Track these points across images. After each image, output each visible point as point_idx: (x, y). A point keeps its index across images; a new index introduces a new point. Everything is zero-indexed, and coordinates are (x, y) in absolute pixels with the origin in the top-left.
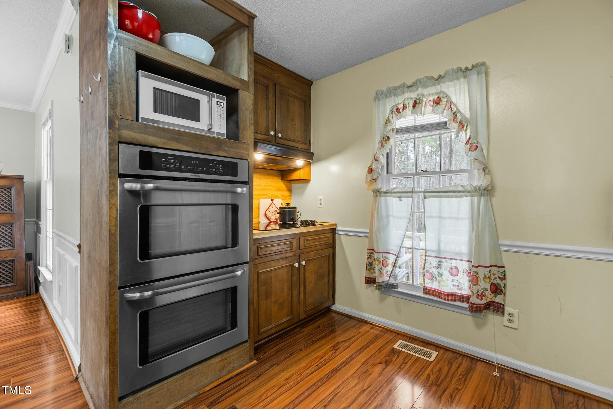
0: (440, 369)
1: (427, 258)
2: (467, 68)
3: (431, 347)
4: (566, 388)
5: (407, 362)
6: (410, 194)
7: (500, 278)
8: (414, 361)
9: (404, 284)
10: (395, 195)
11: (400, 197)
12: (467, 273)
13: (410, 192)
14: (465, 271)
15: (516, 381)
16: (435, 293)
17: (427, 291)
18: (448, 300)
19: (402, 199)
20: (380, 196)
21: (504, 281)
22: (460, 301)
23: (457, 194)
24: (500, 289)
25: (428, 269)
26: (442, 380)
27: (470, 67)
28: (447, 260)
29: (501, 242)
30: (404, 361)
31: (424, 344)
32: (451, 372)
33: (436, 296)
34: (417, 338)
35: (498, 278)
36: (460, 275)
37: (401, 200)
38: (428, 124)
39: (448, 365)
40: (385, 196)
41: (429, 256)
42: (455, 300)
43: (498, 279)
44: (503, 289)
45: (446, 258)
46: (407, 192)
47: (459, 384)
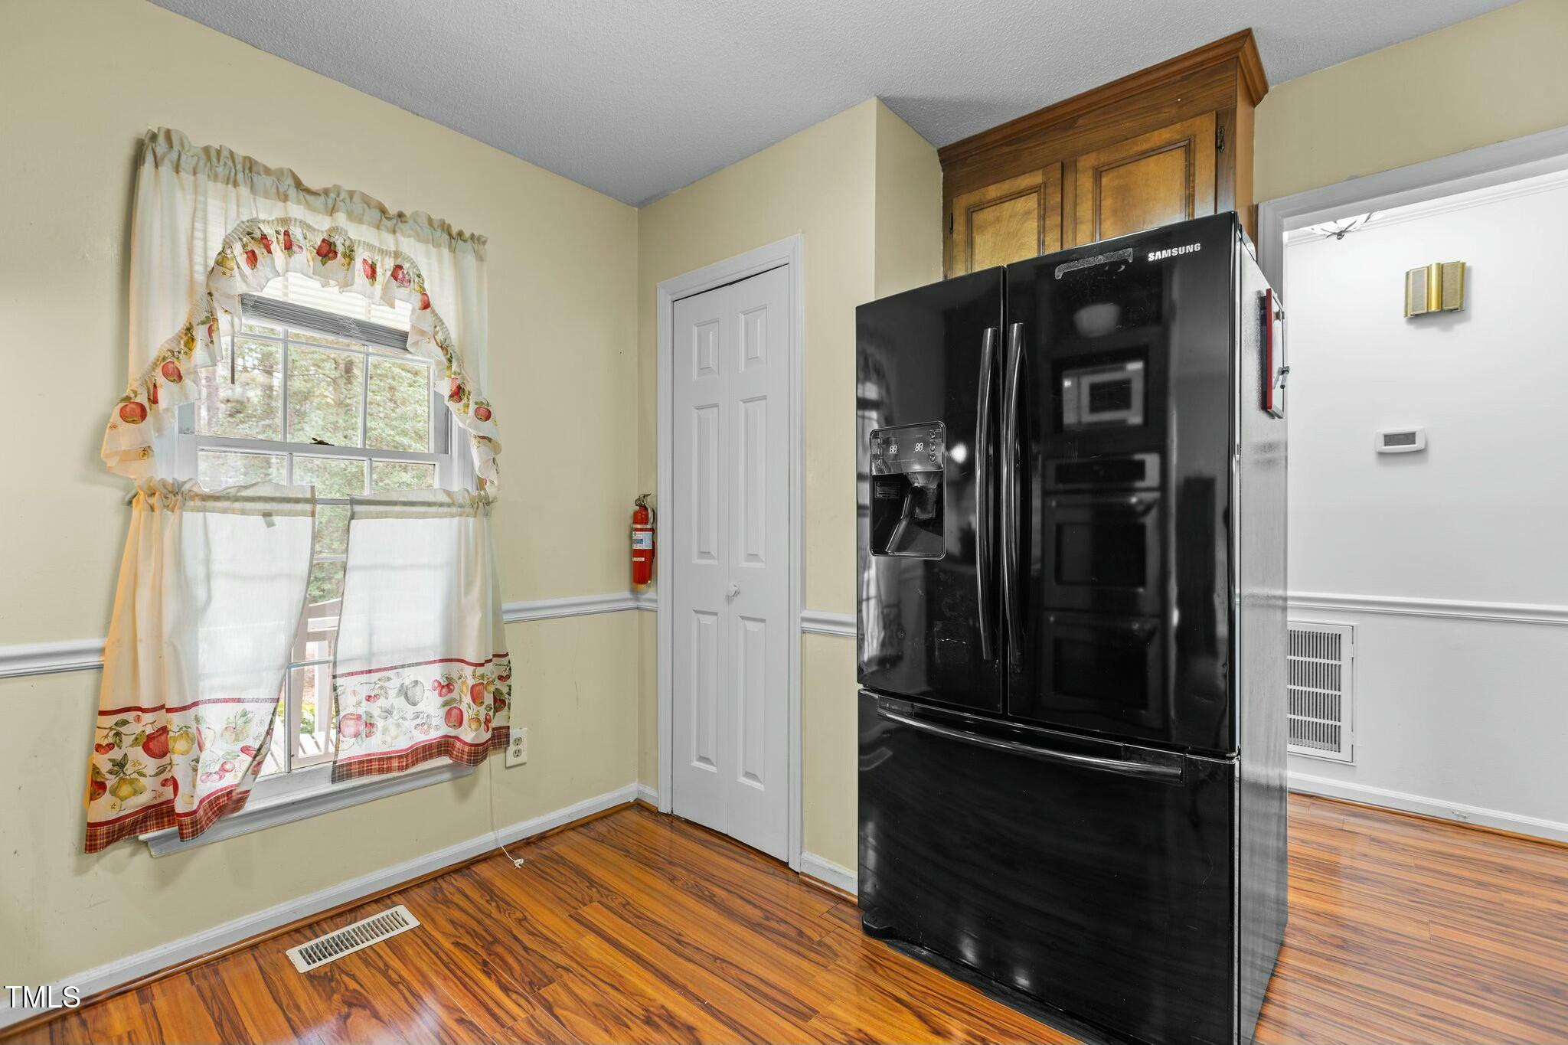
0: (452, 922)
1: (339, 681)
2: (460, 234)
3: (368, 909)
4: (586, 820)
5: (386, 965)
6: (308, 507)
7: (502, 676)
8: (391, 949)
9: (277, 778)
10: (249, 505)
11: (267, 515)
12: (439, 688)
13: (306, 501)
14: (436, 684)
15: (544, 852)
16: (367, 765)
17: (341, 772)
18: (407, 767)
19: (276, 519)
20: (183, 507)
21: (508, 682)
22: (425, 759)
23: (433, 509)
24: (500, 700)
25: (351, 710)
26: (486, 931)
27: (467, 235)
28: (397, 671)
29: (505, 606)
30: (379, 969)
31: (349, 917)
32: (471, 911)
33: (370, 772)
34: (316, 919)
35: (497, 680)
36: (427, 698)
37: (270, 525)
38: (349, 319)
39: (448, 907)
40: (204, 510)
41: (343, 675)
42: (431, 757)
43: (497, 682)
44: (507, 696)
45: (396, 668)
46: (297, 501)
47: (509, 914)
